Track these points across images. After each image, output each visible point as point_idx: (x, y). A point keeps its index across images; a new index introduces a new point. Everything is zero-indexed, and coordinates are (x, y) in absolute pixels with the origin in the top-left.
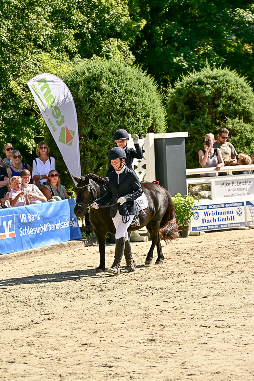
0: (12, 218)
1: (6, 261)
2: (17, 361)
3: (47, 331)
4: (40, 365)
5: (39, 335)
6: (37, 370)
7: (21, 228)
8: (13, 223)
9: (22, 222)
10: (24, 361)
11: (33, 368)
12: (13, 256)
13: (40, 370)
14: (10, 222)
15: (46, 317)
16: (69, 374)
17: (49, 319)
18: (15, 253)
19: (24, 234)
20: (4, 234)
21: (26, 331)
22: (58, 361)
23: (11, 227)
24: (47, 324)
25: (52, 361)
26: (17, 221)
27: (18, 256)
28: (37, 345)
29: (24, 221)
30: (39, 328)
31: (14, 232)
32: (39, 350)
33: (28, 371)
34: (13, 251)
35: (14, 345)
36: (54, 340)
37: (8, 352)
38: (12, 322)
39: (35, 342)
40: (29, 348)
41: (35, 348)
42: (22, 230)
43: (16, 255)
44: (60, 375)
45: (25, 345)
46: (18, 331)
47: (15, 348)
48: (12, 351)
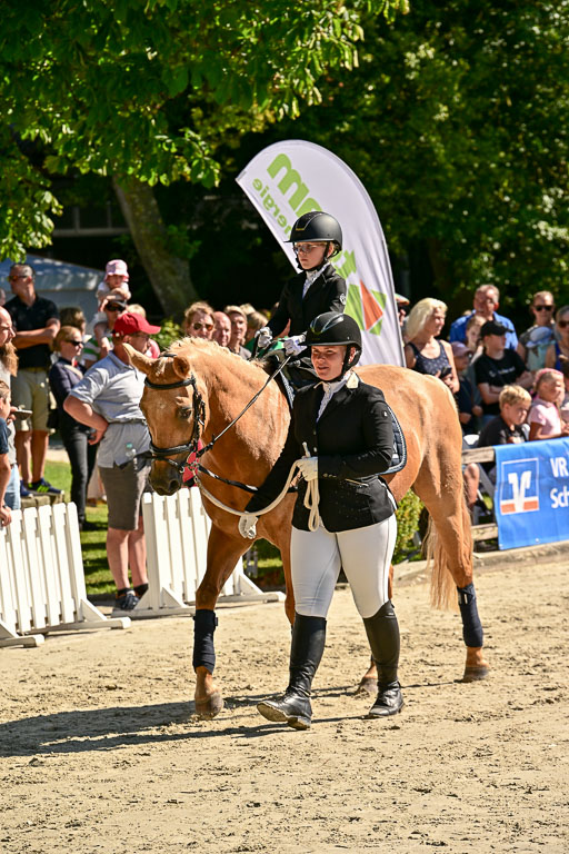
0: (531, 467)
1: (511, 566)
2: (435, 790)
3: (532, 727)
4: (482, 800)
5: (508, 736)
6: (472, 810)
7: (555, 490)
8: (533, 477)
9: (556, 475)
10: (451, 790)
11: (464, 806)
12: (529, 554)
13: (479, 811)
14: (527, 476)
15: (547, 695)
16: (538, 825)
17: (549, 702)
18: (535, 549)
19: (562, 505)
20: (509, 502)
21: (486, 725)
22: (526, 796)
23: (528, 486)
24: (539, 712)
25: (512, 794)
26: (544, 474)
27: (540, 555)
28: (494, 757)
29: (562, 475)
30: (519, 718)
31: (536, 499)
32: (495, 769)
33: (452, 811)
34: (532, 542)
35: (445, 753)
36: (538, 748)
37: (425, 769)
38: (467, 703)
39: (494, 750)
40: (474, 763)
41: (489, 763)
42: (556, 495)
43: (535, 553)
44: (517, 825)
45: (470, 754)
46: (469, 724)
47: (446, 760)
48: (436, 766)
